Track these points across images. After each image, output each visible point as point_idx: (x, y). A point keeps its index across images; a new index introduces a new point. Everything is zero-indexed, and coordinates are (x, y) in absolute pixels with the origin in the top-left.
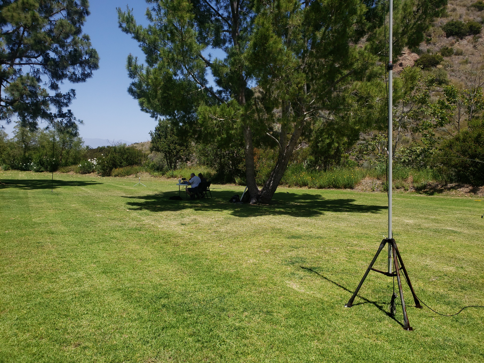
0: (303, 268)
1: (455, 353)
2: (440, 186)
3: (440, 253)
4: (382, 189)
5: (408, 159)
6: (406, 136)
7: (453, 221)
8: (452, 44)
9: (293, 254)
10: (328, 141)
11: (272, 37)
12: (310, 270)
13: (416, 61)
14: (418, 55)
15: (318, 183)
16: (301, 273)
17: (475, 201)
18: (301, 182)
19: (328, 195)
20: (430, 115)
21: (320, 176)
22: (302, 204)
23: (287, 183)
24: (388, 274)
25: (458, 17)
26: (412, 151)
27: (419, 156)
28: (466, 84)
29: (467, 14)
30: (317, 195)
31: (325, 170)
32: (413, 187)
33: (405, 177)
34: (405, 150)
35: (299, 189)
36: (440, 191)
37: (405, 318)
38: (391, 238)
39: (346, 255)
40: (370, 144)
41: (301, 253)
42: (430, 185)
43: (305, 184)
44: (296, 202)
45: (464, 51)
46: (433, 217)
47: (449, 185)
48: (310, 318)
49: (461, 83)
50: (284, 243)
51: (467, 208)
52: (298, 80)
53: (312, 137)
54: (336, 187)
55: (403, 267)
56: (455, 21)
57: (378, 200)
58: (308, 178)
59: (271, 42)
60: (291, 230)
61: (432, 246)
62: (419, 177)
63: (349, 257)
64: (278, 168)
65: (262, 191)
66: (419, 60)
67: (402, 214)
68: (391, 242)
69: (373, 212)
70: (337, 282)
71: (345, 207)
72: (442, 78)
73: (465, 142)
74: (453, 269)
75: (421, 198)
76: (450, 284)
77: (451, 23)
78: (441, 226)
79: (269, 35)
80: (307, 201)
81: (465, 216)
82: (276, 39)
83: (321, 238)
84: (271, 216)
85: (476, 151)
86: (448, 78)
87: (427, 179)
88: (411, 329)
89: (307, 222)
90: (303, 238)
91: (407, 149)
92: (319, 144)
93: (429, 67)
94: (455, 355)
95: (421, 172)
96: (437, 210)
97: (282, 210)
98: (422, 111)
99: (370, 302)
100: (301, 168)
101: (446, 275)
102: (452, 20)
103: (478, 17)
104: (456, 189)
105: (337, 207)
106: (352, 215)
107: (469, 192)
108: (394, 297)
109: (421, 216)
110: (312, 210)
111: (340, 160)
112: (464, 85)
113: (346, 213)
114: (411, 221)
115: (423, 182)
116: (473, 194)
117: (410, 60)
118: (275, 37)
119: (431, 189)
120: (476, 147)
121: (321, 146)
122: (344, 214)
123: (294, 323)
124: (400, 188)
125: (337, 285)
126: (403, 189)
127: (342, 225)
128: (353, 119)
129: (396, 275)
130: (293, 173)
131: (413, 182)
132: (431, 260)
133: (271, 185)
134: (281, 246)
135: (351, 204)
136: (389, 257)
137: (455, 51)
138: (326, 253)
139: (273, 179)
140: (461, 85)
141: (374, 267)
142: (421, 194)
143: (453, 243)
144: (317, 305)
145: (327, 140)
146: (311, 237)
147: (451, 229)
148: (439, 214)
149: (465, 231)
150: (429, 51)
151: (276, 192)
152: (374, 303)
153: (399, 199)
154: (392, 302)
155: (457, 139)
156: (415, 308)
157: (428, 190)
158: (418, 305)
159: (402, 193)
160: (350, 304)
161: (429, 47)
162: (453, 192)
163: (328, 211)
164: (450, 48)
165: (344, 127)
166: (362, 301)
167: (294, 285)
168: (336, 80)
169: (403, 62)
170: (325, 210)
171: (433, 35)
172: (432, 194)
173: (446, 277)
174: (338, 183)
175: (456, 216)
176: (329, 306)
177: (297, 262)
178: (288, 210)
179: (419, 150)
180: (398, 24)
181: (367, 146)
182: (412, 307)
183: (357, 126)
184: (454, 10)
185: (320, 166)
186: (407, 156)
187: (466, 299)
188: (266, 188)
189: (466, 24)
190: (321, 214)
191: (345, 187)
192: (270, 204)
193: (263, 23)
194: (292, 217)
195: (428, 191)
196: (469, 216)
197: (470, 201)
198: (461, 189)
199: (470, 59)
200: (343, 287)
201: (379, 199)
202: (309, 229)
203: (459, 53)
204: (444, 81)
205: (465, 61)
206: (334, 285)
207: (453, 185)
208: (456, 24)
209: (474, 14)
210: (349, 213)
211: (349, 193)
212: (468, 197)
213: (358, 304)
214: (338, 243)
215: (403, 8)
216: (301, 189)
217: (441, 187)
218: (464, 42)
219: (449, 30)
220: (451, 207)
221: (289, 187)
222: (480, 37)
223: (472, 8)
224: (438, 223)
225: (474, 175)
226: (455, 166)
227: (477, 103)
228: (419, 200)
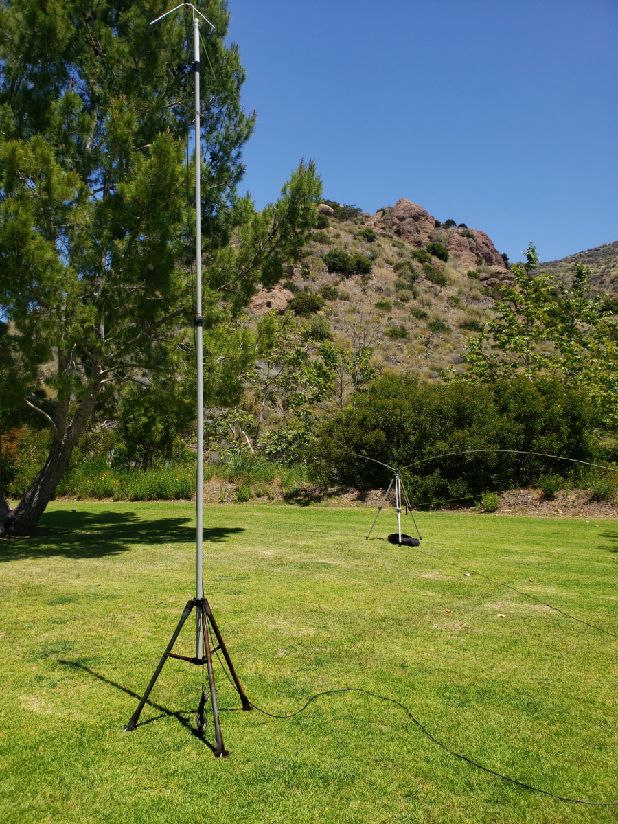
0: (63, 663)
1: (283, 785)
2: (317, 492)
3: (300, 604)
4: (236, 498)
5: (276, 450)
6: (276, 412)
7: (328, 548)
8: (336, 284)
9: (51, 636)
10: (145, 420)
11: (33, 238)
12: (76, 665)
13: (290, 302)
14: (293, 293)
15: (131, 491)
16: (57, 674)
17: (362, 514)
18: (101, 490)
19: (147, 511)
20: (306, 384)
21: (136, 478)
22: (95, 532)
23: (75, 493)
24: (195, 661)
25: (342, 247)
26: (282, 437)
27: (291, 445)
28: (355, 341)
29: (354, 244)
30: (127, 514)
31: (145, 469)
32: (281, 493)
33: (269, 479)
34: (272, 435)
35: (98, 502)
36: (319, 499)
37: (218, 736)
38: (200, 597)
39: (150, 627)
40: (220, 425)
41: (67, 632)
42: (304, 490)
43: (108, 494)
44: (84, 529)
45: (350, 294)
46: (303, 543)
47: (329, 489)
48: (50, 770)
49: (348, 339)
50: (37, 614)
51: (351, 525)
52: (85, 316)
53: (116, 412)
54: (162, 497)
55: (222, 646)
56: (339, 251)
57: (227, 518)
58: (113, 483)
59: (32, 246)
60: (60, 587)
61: (292, 594)
62: (290, 477)
63: (154, 629)
64: (50, 466)
65: (16, 512)
66: (294, 300)
67: (260, 540)
68: (200, 604)
69: (214, 541)
70: (120, 683)
71: (170, 535)
72: (324, 330)
73: (348, 426)
74: (312, 632)
75: (292, 512)
76: (304, 658)
77: (334, 253)
78: (312, 558)
79: (27, 234)
80: (107, 525)
81: (346, 537)
82: (41, 242)
83: (113, 597)
84: (29, 561)
85: (361, 440)
86: (332, 331)
87: (300, 481)
88: (226, 754)
89: (96, 568)
90: (81, 600)
91: (275, 433)
92: (129, 425)
93: (307, 312)
94: (282, 787)
95: (293, 469)
96: (311, 530)
97: (54, 546)
98: (294, 378)
99: (169, 713)
100: (102, 466)
101: (300, 644)
102: (336, 250)
103: (368, 249)
104: (339, 496)
105: (157, 534)
106: (179, 548)
107: (355, 500)
108: (203, 700)
109: (287, 541)
110: (109, 542)
111: (171, 451)
112: (351, 343)
113: (170, 545)
114: (269, 553)
115: (295, 485)
116: (360, 502)
117: (282, 300)
118: (39, 239)
119: (305, 496)
120: (362, 435)
121: (132, 428)
122: (166, 547)
123: (13, 788)
124: (263, 495)
125: (120, 688)
126: (266, 497)
127: (158, 568)
128: (181, 386)
129: (206, 662)
130: (87, 473)
131: (280, 486)
132: (285, 619)
133: (36, 499)
134: (32, 621)
135: (182, 528)
136: (198, 632)
137: (339, 294)
138: (115, 626)
139: (39, 487)
140: (348, 343)
141: (173, 651)
142: (291, 504)
143: (322, 585)
144: (71, 737)
145: (143, 418)
146: (95, 597)
147: (324, 561)
148: (312, 538)
149: (342, 564)
150: (306, 289)
151: (46, 511)
152: (177, 714)
153: (259, 514)
154: (201, 710)
155: (339, 421)
156: (241, 711)
157: (302, 498)
158: (247, 706)
159: (265, 504)
160: (133, 724)
161: (306, 283)
162: (335, 500)
163: (139, 542)
164: (333, 288)
165: (167, 399)
166: (158, 713)
167: (36, 704)
168: (157, 320)
169: (272, 300)
170: (134, 542)
171: (311, 266)
172: (307, 504)
173: (299, 647)
174: (166, 491)
175: (334, 538)
176: (92, 735)
177: (54, 652)
178: (66, 546)
179: (291, 435)
180: (247, 247)
181: (216, 428)
182: (237, 712)
183: (187, 399)
184: (337, 236)
185: (137, 461)
186: (275, 444)
187: (320, 681)
188: (25, 504)
189: (352, 257)
190: (125, 549)
191: (177, 497)
192: (33, 536)
193: (16, 212)
194: (70, 560)
195: (301, 500)
196: (351, 537)
197: (355, 514)
198: (345, 495)
199: (358, 307)
200: (129, 692)
201: (228, 515)
202: (97, 581)
203: (345, 298)
204: (326, 334)
205: (352, 308)
206: (114, 689)
207: (335, 488)
208: (341, 256)
209: (362, 245)
210: (175, 545)
211: (183, 507)
212: (355, 508)
213: (148, 722)
214: (142, 604)
215: (253, 225)
216: (101, 502)
217: (320, 493)
218: (350, 282)
219: (332, 263)
220: (330, 524)
221: (79, 499)
222: (370, 278)
223: (360, 237)
224: (308, 552)
225: (360, 473)
226: (336, 460)
227: (363, 370)
228: (288, 515)
